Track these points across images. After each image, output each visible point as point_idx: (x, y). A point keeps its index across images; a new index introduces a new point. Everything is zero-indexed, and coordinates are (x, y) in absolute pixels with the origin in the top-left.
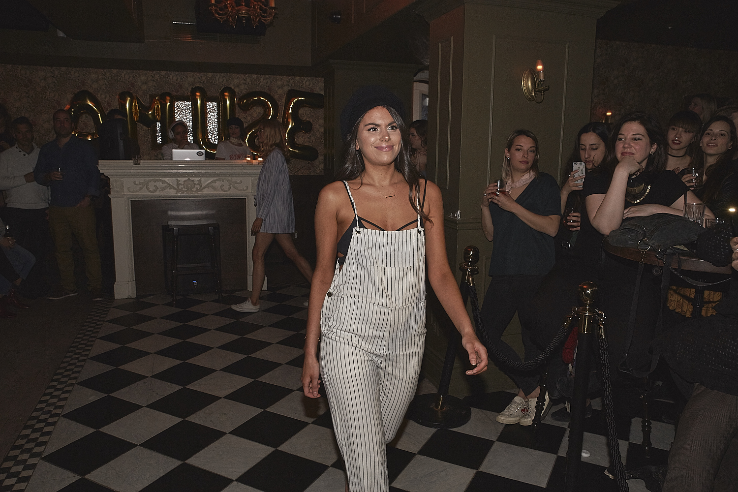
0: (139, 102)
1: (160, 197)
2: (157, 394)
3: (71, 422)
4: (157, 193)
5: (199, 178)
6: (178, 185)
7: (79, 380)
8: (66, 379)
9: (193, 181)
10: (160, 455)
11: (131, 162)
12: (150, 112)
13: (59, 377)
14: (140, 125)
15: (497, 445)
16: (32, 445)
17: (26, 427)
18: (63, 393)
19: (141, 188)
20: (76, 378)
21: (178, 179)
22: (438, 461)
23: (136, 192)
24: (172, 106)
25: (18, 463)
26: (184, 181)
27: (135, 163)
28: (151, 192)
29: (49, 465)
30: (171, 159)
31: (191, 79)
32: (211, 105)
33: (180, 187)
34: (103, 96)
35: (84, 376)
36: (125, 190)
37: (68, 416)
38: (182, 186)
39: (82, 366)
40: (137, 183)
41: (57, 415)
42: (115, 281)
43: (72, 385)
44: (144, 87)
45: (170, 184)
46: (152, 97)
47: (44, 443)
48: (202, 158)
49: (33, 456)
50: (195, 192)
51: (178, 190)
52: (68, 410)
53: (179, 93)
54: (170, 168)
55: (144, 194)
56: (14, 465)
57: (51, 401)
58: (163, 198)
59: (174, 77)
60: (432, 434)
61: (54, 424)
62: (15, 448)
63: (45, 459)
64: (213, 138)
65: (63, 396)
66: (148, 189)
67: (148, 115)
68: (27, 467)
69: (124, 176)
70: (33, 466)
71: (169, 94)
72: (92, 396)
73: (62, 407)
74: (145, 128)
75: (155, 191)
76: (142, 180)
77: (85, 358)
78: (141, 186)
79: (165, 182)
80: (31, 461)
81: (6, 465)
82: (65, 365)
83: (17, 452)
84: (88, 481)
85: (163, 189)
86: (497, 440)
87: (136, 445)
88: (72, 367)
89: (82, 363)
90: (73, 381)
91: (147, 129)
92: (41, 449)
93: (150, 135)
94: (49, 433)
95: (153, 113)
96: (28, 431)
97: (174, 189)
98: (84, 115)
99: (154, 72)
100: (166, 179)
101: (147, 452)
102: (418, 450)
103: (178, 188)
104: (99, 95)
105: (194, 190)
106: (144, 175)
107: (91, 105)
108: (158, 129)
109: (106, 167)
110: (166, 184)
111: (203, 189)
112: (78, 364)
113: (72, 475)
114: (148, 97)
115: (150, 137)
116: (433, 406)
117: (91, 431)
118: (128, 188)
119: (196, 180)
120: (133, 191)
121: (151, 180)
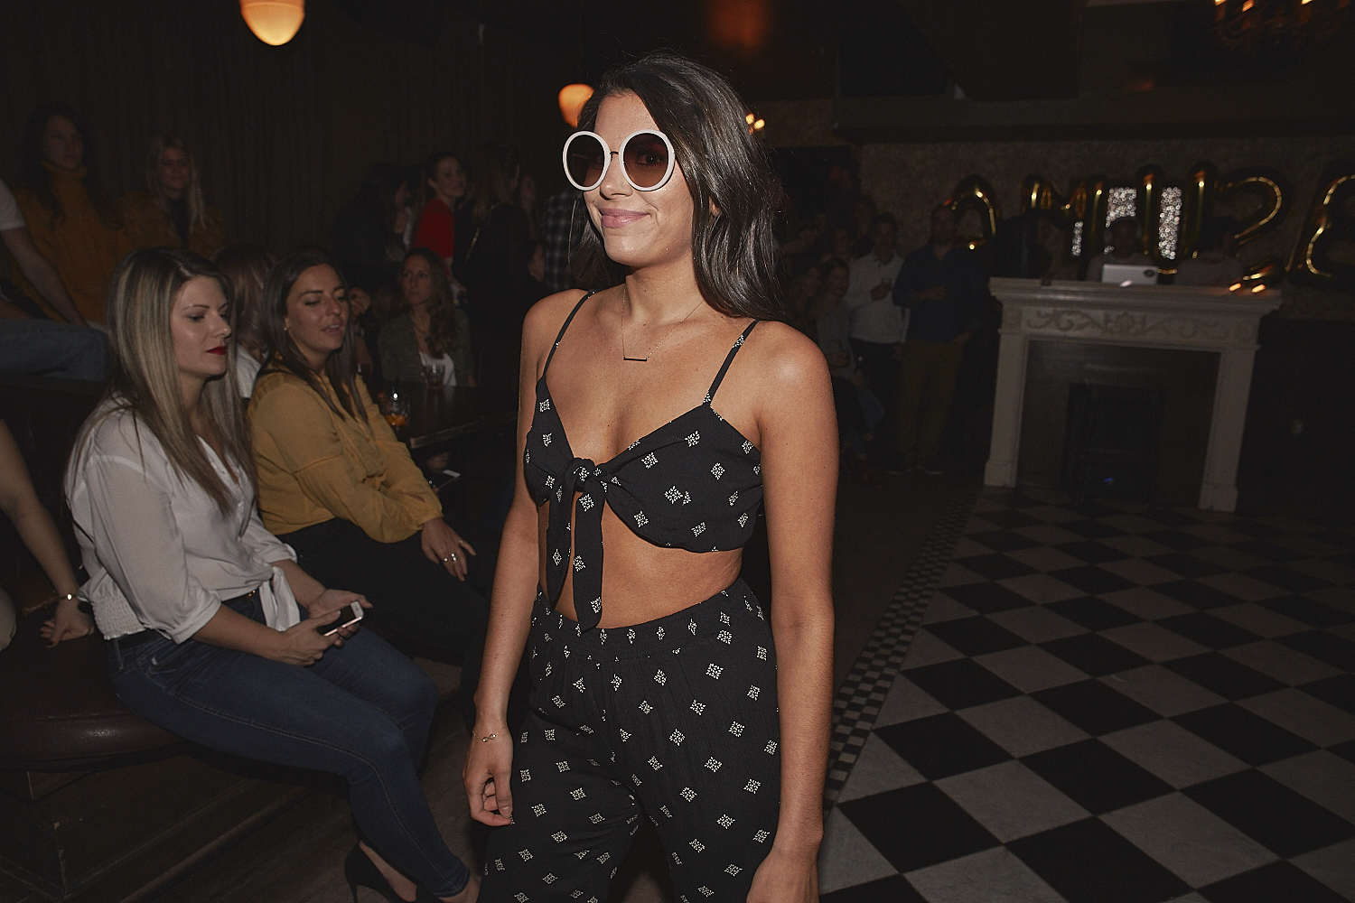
0: (1053, 192)
1: (1075, 339)
3: (933, 636)
4: (1072, 332)
5: (1143, 314)
6: (1107, 320)
7: (941, 586)
9: (1133, 317)
11: (1037, 282)
12: (1067, 207)
16: (887, 652)
17: (879, 628)
19: (1047, 323)
20: (937, 582)
21: (1109, 312)
23: (1041, 327)
24: (1105, 195)
25: (873, 668)
27: (1043, 284)
28: (1061, 329)
29: (909, 682)
30: (1100, 279)
31: (1140, 151)
32: (1170, 195)
33: (1110, 325)
35: (948, 582)
36: (1024, 323)
37: (928, 628)
38: (1114, 325)
39: (943, 568)
40: (1043, 314)
41: (916, 624)
42: (989, 458)
43: (932, 589)
44: (1063, 167)
45: (1093, 320)
46: (1074, 183)
47: (903, 654)
48: (1152, 281)
49: (890, 665)
50: (1134, 335)
51: (1106, 330)
52: (928, 621)
54: (1097, 293)
55: (1051, 331)
56: (868, 669)
58: (1080, 340)
59: (1113, 149)
61: (911, 633)
62: (868, 649)
63: (904, 673)
64: (1168, 249)
65: (921, 601)
66: (1058, 325)
67: (1064, 211)
68: (884, 677)
69: (1025, 302)
70: (891, 678)
72: (958, 611)
73: (921, 615)
75: (1069, 329)
76: (1050, 310)
77: (947, 558)
78: (1048, 319)
79: (1085, 316)
80: (888, 671)
82: (922, 561)
83: (870, 655)
84: (959, 718)
85: (1081, 327)
87: (1024, 694)
88: (931, 566)
89: (944, 564)
90: (933, 586)
91: (1060, 232)
92: (899, 660)
93: (1062, 241)
94: (908, 643)
95: (1072, 208)
96: (882, 634)
97: (1100, 327)
98: (969, 212)
99: (1082, 143)
100: (1084, 311)
101: (1039, 707)
103: (1107, 327)
104: (995, 179)
105: (1132, 331)
106: (1054, 304)
108: (1077, 232)
109: (1001, 288)
110: (1085, 320)
111: (1147, 331)
112: (939, 564)
113: (938, 704)
114: (1068, 183)
115: (1061, 245)
117: (960, 656)
118: (1028, 322)
119: (1137, 315)
120: (1035, 327)
121: (1063, 312)
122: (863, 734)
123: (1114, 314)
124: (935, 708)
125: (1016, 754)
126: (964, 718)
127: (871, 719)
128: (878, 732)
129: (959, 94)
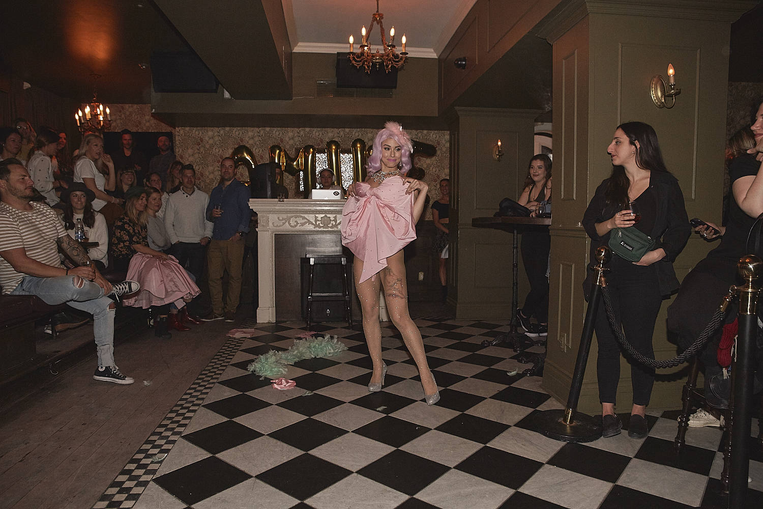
0: (286, 155)
1: (300, 231)
2: (287, 395)
3: (209, 411)
4: (298, 228)
5: (335, 215)
6: (316, 220)
7: (220, 380)
8: (209, 379)
9: (330, 218)
10: (285, 445)
12: (295, 163)
13: (204, 376)
14: (286, 174)
15: (634, 461)
16: (175, 425)
17: (172, 412)
18: (206, 388)
19: (284, 224)
20: (217, 378)
21: (317, 215)
22: (569, 472)
23: (280, 226)
24: (314, 157)
25: (162, 438)
26: (321, 218)
27: (280, 201)
28: (292, 226)
29: (186, 442)
30: (311, 198)
31: (331, 134)
33: (318, 223)
34: (257, 150)
35: (225, 377)
36: (271, 224)
37: (207, 406)
38: (320, 222)
39: (223, 370)
40: (281, 218)
41: (198, 405)
42: (258, 307)
43: (213, 383)
44: (291, 142)
45: (308, 220)
46: (298, 151)
47: (185, 425)
48: (338, 197)
49: (175, 434)
50: (331, 227)
51: (316, 226)
52: (207, 402)
53: (320, 147)
54: (310, 205)
55: (286, 228)
56: (159, 439)
57: (195, 394)
58: (303, 232)
59: (316, 133)
60: (561, 446)
61: (194, 411)
62: (161, 426)
63: (183, 437)
65: (205, 391)
66: (290, 224)
67: (293, 165)
68: (169, 442)
69: (270, 212)
70: (174, 442)
71: (312, 147)
72: (228, 393)
73: (203, 399)
74: (291, 177)
75: (296, 226)
76: (285, 216)
77: (227, 364)
78: (284, 221)
79: (304, 218)
80: (172, 438)
81: (152, 438)
82: (210, 368)
83: (162, 430)
84: (218, 459)
85: (303, 224)
86: (635, 457)
87: (264, 435)
88: (216, 370)
89: (224, 368)
90: (215, 381)
91: (292, 177)
92: (182, 429)
93: (294, 183)
94: (190, 418)
95: (298, 164)
96: (173, 415)
97: (313, 224)
98: (241, 167)
99: (300, 129)
100: (306, 216)
101: (273, 441)
102: (547, 460)
103: (316, 223)
104: (254, 150)
105: (330, 225)
106: (287, 212)
107: (247, 157)
108: (301, 178)
109: (255, 204)
110: (305, 220)
111: (338, 225)
112: (220, 368)
113: (205, 452)
114: (294, 150)
115: (294, 185)
116: (561, 420)
117: (226, 419)
118: (273, 223)
119: (332, 216)
120: (277, 226)
121: (293, 216)
122: (145, 484)
123: (320, 216)
124: (202, 455)
125: (254, 474)
126: (221, 458)
127: (154, 472)
128: (156, 481)
129: (227, 95)
